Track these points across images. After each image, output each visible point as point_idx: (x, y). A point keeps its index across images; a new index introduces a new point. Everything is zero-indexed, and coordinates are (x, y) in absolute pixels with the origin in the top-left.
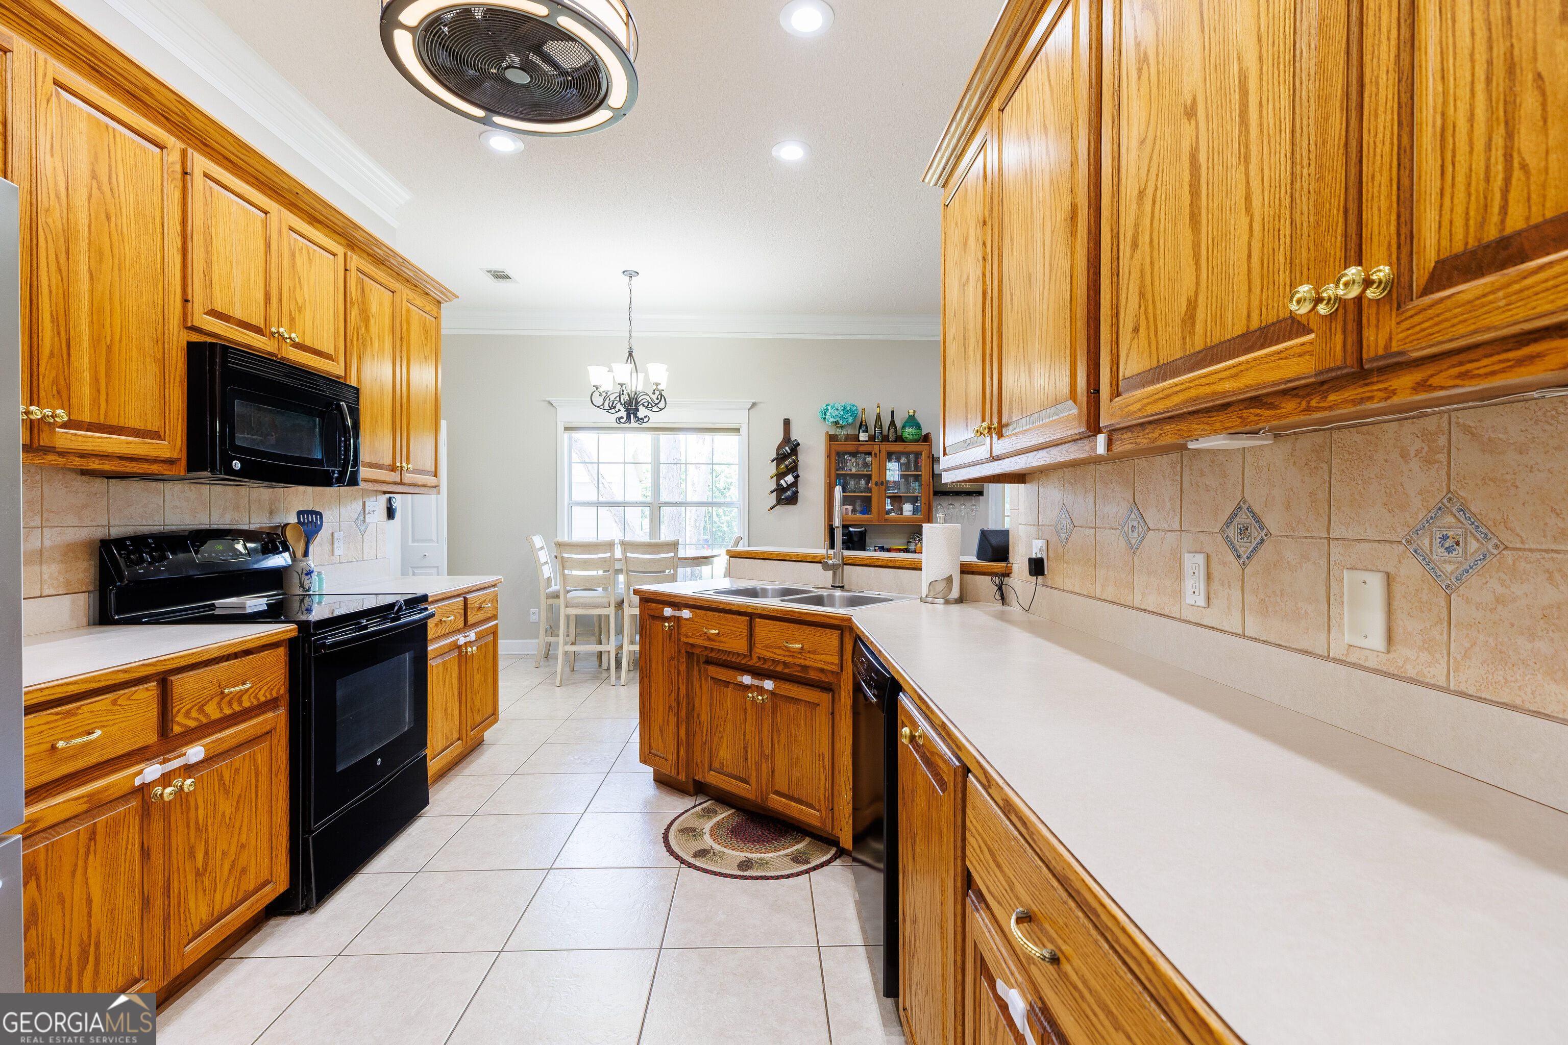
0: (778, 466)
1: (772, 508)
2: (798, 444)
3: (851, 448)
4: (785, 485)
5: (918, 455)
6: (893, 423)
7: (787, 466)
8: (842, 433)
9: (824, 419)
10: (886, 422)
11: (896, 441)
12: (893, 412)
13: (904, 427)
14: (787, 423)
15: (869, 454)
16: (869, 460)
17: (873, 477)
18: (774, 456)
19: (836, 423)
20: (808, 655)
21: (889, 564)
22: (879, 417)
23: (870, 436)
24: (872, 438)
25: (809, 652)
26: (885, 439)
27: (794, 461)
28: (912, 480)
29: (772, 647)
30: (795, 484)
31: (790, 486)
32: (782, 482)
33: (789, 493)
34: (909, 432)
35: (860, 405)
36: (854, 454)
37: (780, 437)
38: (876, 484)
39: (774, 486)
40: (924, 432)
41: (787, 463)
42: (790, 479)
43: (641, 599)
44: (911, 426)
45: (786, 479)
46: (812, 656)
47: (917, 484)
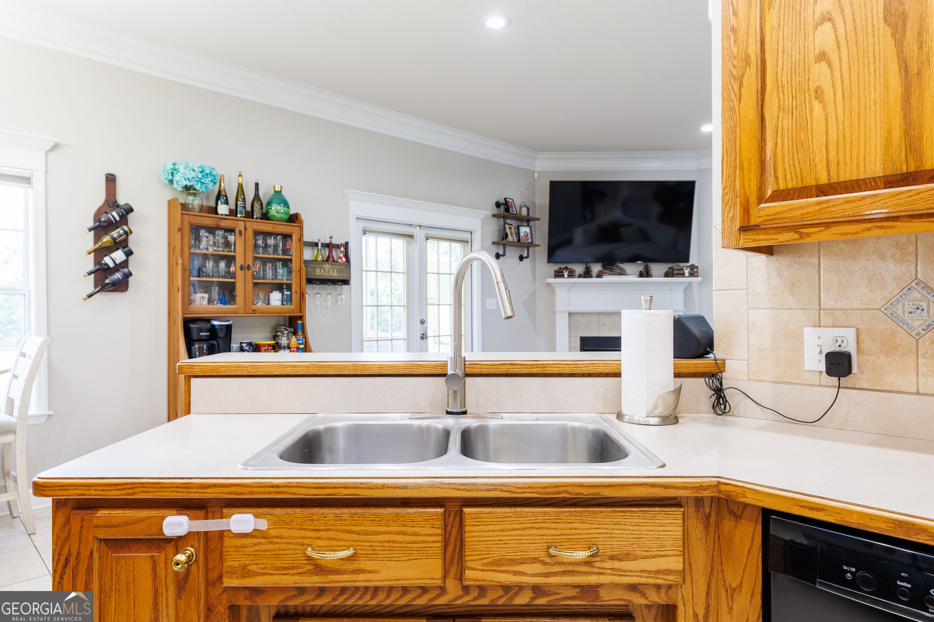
0: (97, 239)
1: (90, 296)
2: (130, 210)
3: (209, 221)
4: (111, 265)
5: (287, 237)
6: (257, 197)
7: (114, 239)
8: (195, 202)
9: (171, 182)
10: (250, 195)
11: (261, 219)
12: (257, 185)
13: (269, 204)
14: (111, 180)
15: (231, 231)
16: (231, 238)
17: (237, 259)
18: (91, 224)
19: (187, 188)
20: (609, 564)
21: (535, 371)
22: (240, 187)
23: (230, 210)
24: (233, 213)
25: (612, 558)
26: (250, 215)
27: (126, 233)
28: (279, 264)
29: (512, 562)
30: (125, 264)
31: (118, 267)
32: (107, 260)
33: (118, 276)
34: (276, 210)
35: (219, 171)
36: (211, 230)
37: (100, 198)
38: (242, 268)
39: (91, 266)
40: (292, 212)
41: (115, 234)
42: (119, 256)
43: (58, 505)
44: (279, 204)
45: (113, 255)
46: (617, 564)
47: (285, 269)
